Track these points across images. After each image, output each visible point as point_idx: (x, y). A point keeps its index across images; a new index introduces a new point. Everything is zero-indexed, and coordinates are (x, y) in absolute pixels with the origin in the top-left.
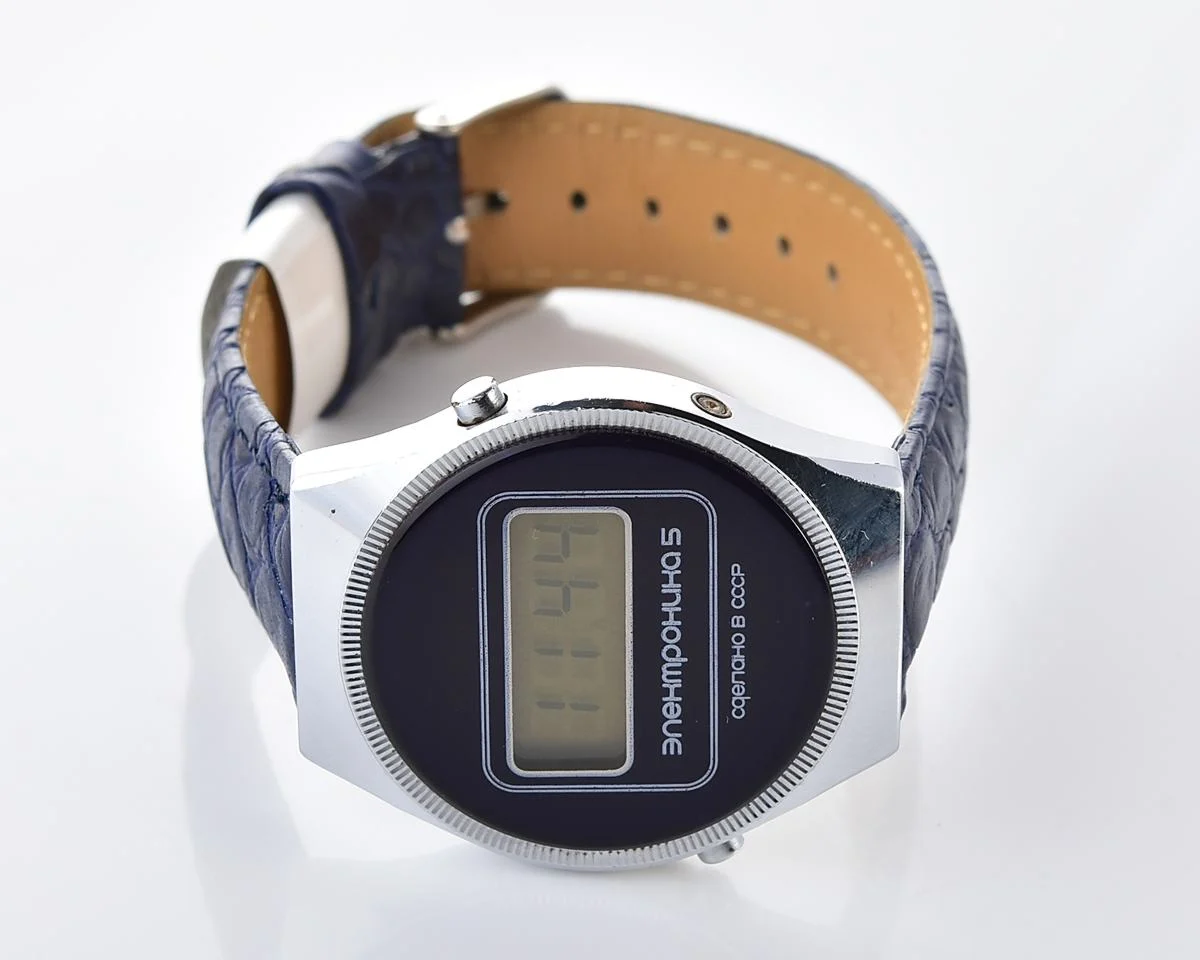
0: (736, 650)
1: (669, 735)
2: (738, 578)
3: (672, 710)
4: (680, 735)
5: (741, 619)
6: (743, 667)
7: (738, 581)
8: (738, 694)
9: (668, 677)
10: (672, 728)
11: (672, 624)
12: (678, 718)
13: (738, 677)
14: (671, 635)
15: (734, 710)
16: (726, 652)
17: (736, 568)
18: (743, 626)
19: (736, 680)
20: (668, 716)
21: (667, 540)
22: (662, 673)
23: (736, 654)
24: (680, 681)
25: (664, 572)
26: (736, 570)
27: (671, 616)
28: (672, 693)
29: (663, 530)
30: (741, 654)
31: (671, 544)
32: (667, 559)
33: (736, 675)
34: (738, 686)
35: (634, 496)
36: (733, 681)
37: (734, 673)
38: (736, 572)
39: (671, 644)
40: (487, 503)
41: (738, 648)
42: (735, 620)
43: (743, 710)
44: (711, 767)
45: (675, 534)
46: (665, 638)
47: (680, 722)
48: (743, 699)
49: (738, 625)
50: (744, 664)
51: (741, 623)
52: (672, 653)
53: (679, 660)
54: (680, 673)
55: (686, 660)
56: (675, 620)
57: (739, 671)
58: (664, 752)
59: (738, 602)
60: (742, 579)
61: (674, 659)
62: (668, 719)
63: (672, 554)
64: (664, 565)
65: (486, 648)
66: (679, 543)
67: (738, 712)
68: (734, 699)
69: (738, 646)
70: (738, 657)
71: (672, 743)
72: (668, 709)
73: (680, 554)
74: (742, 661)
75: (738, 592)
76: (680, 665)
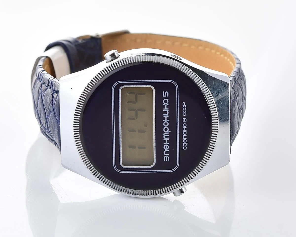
0: (184, 128)
1: (165, 155)
2: (184, 106)
3: (166, 147)
4: (169, 155)
5: (185, 119)
7: (184, 107)
8: (185, 142)
9: (165, 137)
10: (166, 153)
11: (166, 121)
12: (168, 150)
13: (185, 137)
14: (166, 124)
16: (181, 129)
17: (184, 103)
18: (186, 121)
19: (184, 138)
20: (165, 149)
21: (165, 95)
22: (163, 136)
23: (184, 130)
24: (168, 138)
25: (164, 105)
26: (184, 104)
27: (166, 118)
28: (166, 142)
29: (164, 92)
31: (166, 96)
32: (165, 101)
33: (184, 136)
34: (185, 139)
35: (155, 82)
36: (183, 138)
37: (183, 136)
38: (184, 105)
39: (166, 127)
40: (114, 84)
41: (185, 128)
42: (184, 119)
43: (186, 147)
44: (177, 165)
45: (167, 93)
46: (164, 125)
47: (168, 151)
48: (186, 143)
49: (185, 121)
50: (186, 133)
51: (185, 120)
52: (166, 130)
53: (168, 132)
54: (168, 136)
55: (170, 132)
57: (185, 135)
58: (164, 160)
59: (184, 114)
60: (186, 107)
61: (167, 132)
62: (165, 150)
63: (166, 99)
64: (164, 103)
65: (114, 128)
66: (168, 96)
67: (185, 148)
68: (184, 143)
69: (185, 127)
70: (185, 131)
71: (166, 157)
73: (168, 99)
74: (186, 132)
75: (184, 111)
76: (168, 133)
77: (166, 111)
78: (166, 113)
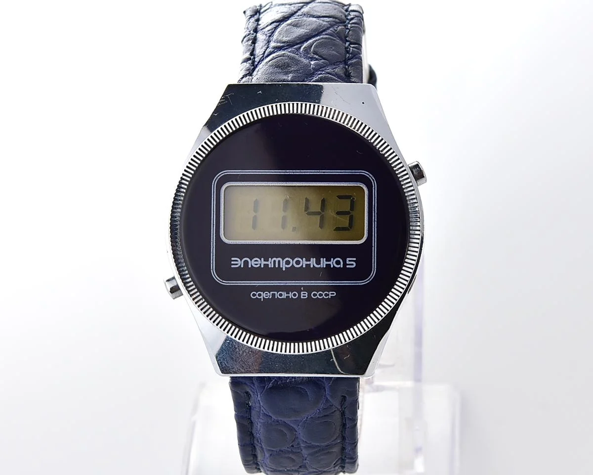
0: (289, 294)
1: (243, 261)
2: (328, 295)
3: (256, 263)
4: (242, 266)
5: (305, 296)
6: (279, 297)
7: (326, 295)
8: (264, 295)
9: (275, 261)
10: (246, 263)
11: (304, 263)
12: (251, 265)
13: (274, 295)
14: (298, 263)
15: (255, 293)
16: (288, 289)
17: (334, 294)
18: (302, 297)
19: (272, 294)
20: (253, 260)
21: (350, 261)
22: (277, 258)
23: (287, 294)
24: (272, 266)
25: (332, 259)
26: (332, 294)
27: (308, 263)
28: (266, 263)
29: (355, 259)
30: (286, 296)
31: (347, 263)
32: (339, 261)
33: (275, 294)
34: (269, 295)
35: (373, 245)
36: (271, 293)
37: (276, 293)
38: (331, 294)
39: (293, 262)
40: (371, 175)
41: (290, 295)
42: (305, 294)
43: (255, 297)
44: (224, 281)
45: (352, 265)
47: (250, 266)
48: (262, 297)
49: (302, 295)
50: (281, 298)
51: (303, 296)
52: (288, 263)
53: (284, 266)
54: (277, 266)
55: (284, 269)
56: (306, 264)
57: (277, 295)
58: (233, 259)
59: (315, 295)
60: (327, 297)
61: (284, 264)
62: (251, 260)
63: (342, 263)
64: (336, 260)
65: (292, 173)
66: (347, 266)
67: (254, 295)
68: (262, 293)
69: (291, 295)
70: (284, 295)
71: (238, 263)
72: (257, 261)
73: (342, 266)
74: (283, 297)
75: (321, 295)
76: (281, 266)
77: (322, 262)
78: (318, 262)
